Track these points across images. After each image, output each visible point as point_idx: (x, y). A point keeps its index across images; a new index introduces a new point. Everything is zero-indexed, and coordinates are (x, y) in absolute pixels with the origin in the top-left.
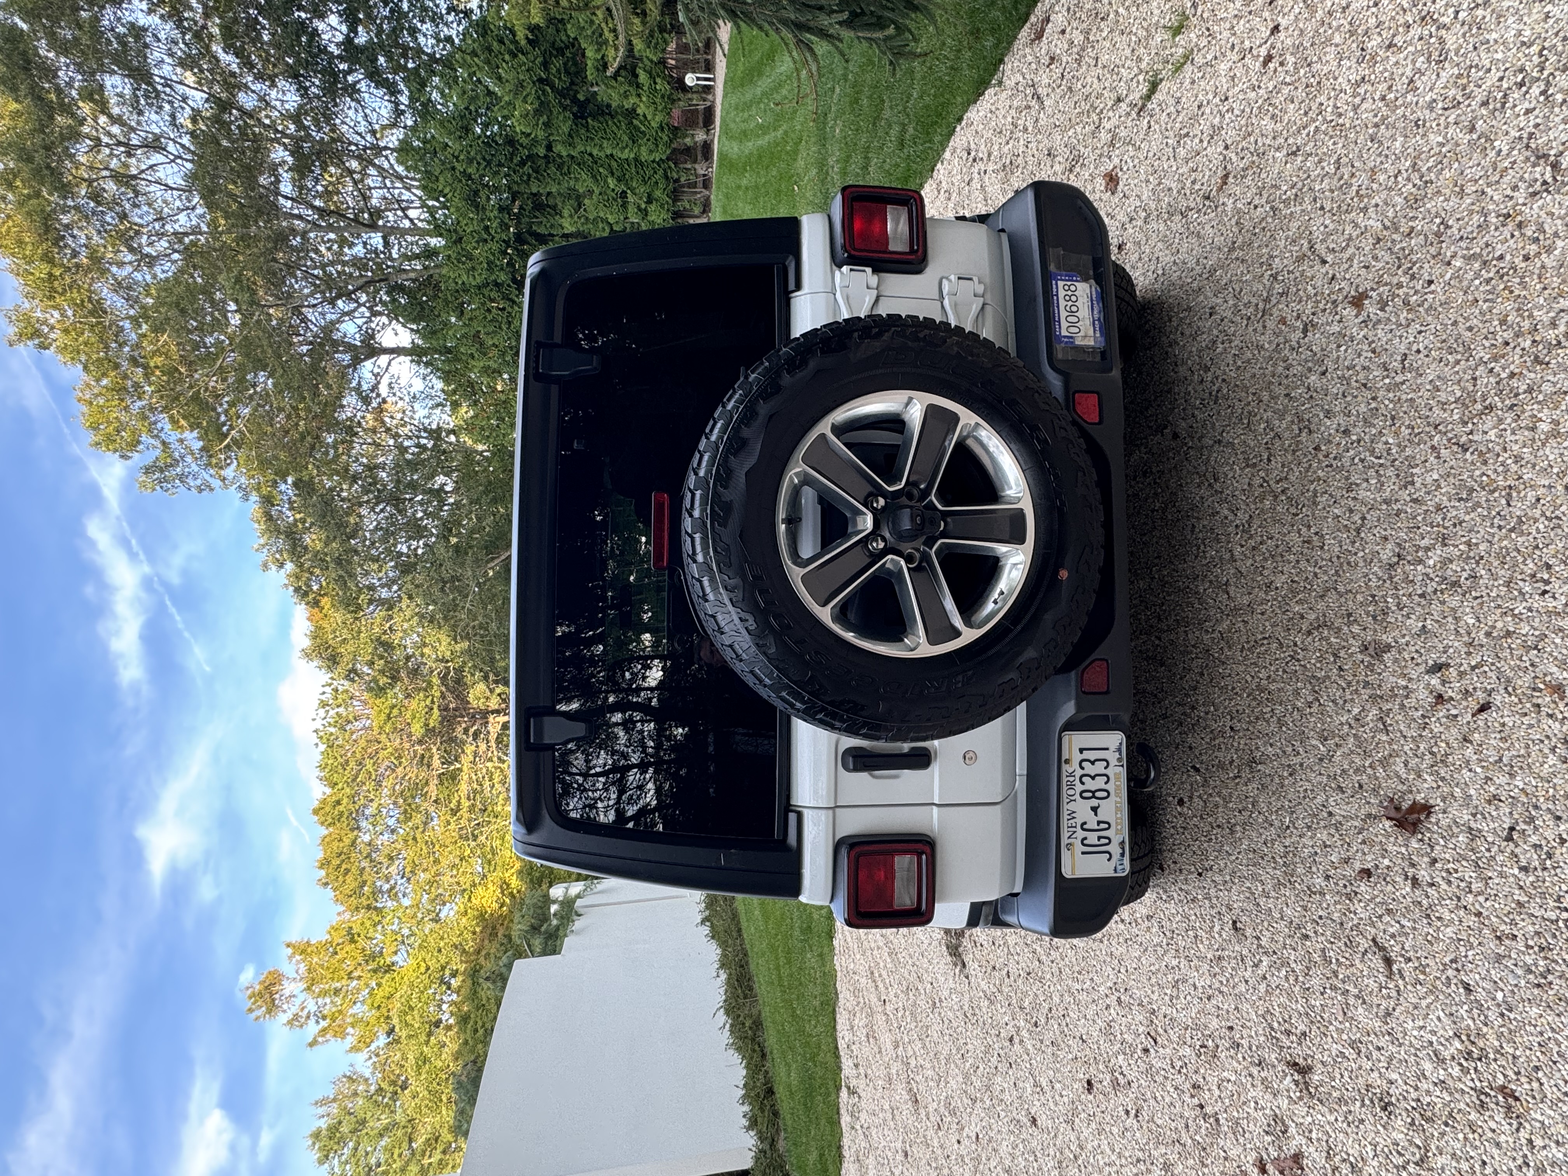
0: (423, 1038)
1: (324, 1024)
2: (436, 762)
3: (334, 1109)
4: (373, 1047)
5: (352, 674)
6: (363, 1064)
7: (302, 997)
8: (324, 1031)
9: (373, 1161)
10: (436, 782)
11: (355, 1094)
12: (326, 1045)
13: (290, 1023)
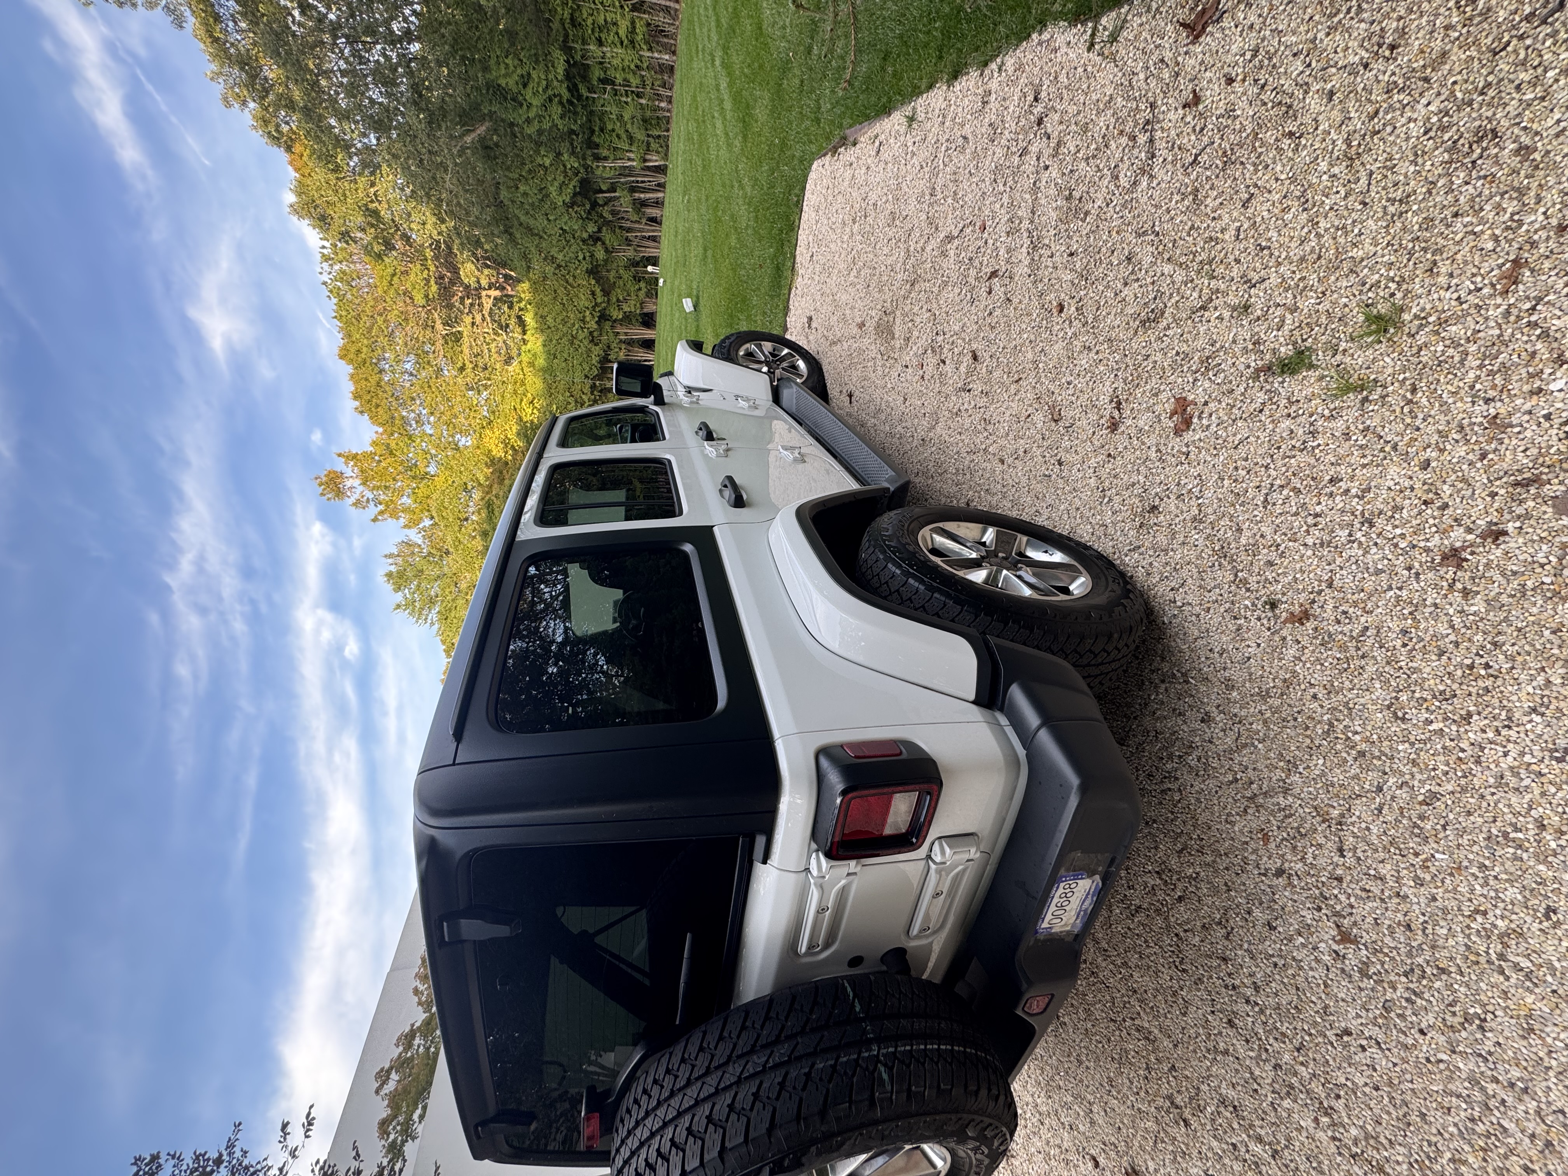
0: (457, 528)
1: (381, 507)
2: (439, 326)
3: (400, 560)
4: (421, 526)
5: (345, 236)
6: (414, 535)
7: (361, 488)
8: (382, 513)
9: (432, 593)
10: (441, 341)
11: (413, 553)
12: (385, 522)
13: (354, 504)
